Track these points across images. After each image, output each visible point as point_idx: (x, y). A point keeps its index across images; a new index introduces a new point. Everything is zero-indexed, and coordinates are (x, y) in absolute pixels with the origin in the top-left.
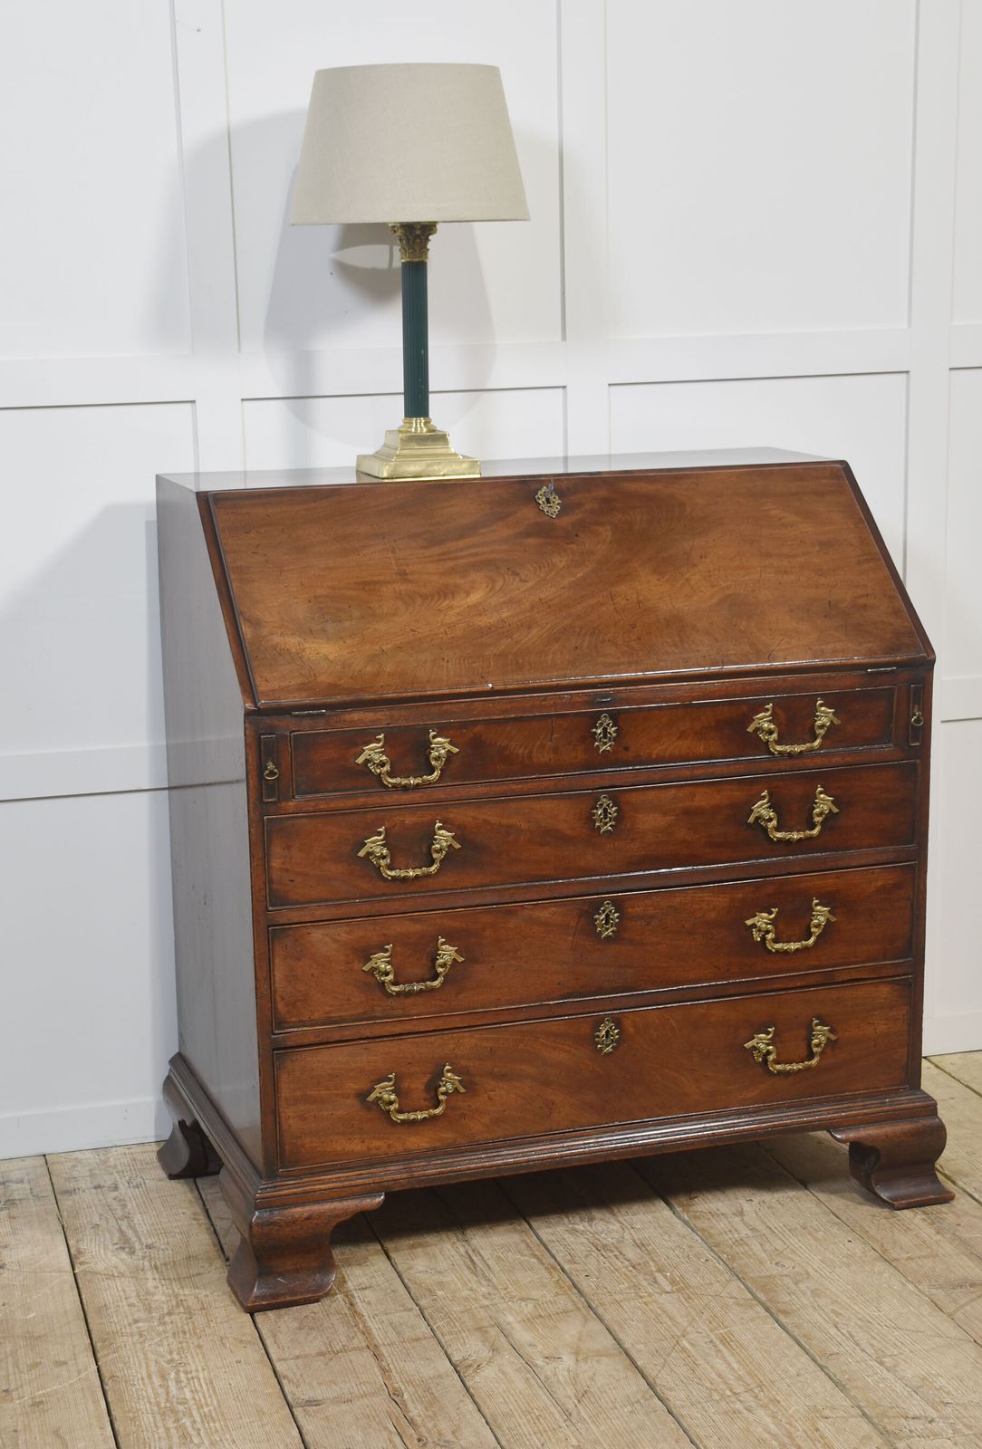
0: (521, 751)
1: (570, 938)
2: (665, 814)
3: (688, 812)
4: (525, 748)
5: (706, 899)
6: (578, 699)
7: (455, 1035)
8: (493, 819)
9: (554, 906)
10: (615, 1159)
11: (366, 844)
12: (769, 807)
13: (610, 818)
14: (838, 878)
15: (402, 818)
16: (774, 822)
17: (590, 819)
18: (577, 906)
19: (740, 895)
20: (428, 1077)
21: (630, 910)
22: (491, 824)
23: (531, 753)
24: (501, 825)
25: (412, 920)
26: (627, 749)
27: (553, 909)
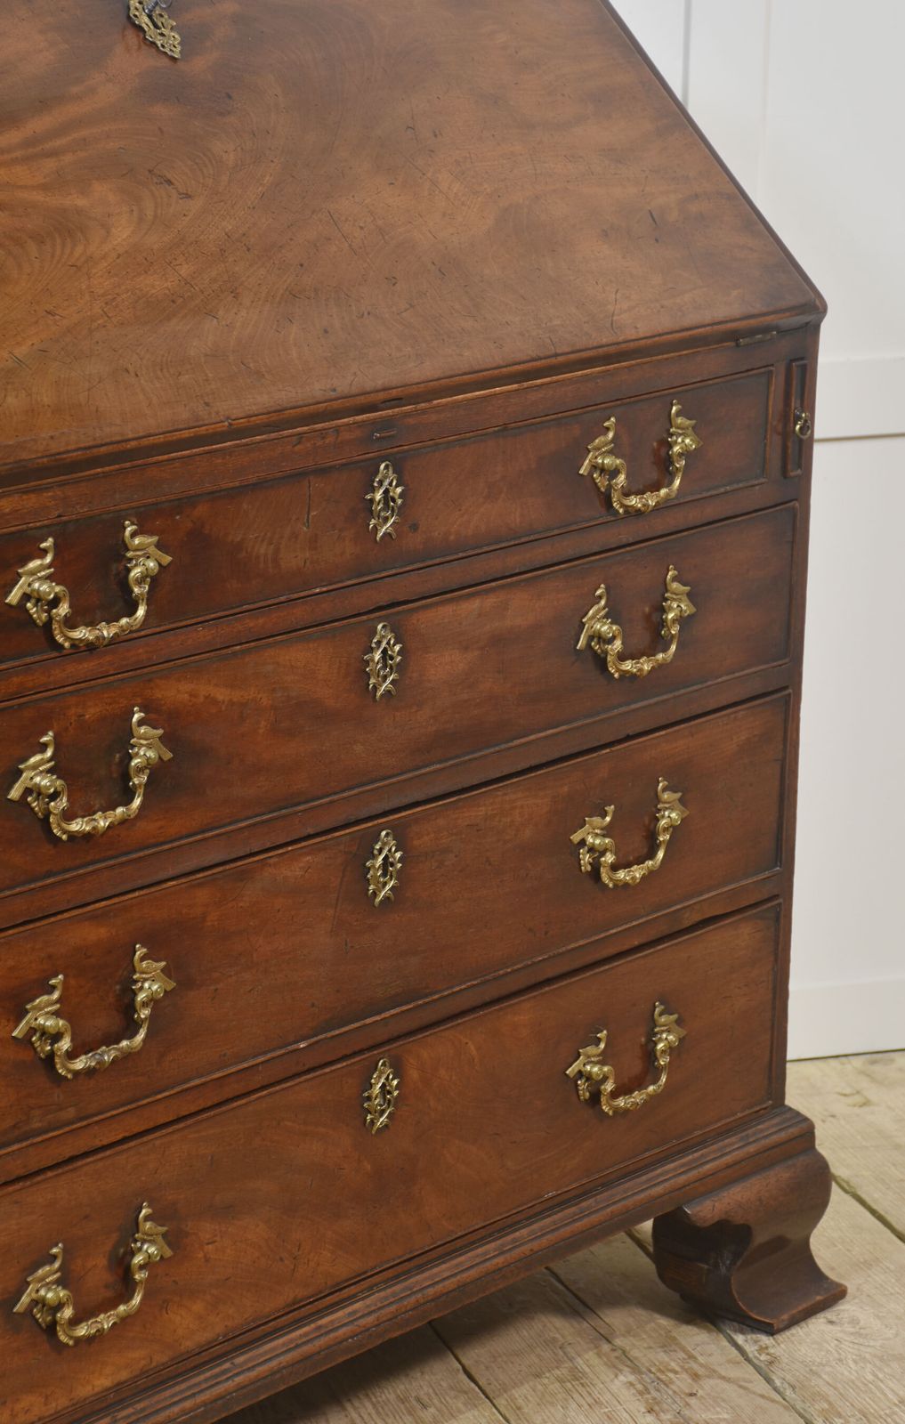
0: (262, 551)
1: (330, 912)
2: (466, 649)
3: (498, 641)
4: (270, 543)
5: (519, 803)
6: (346, 436)
7: (157, 1143)
8: (222, 694)
9: (308, 854)
10: (397, 1334)
11: (20, 772)
12: (606, 616)
13: (391, 668)
14: (692, 736)
15: (80, 711)
16: (618, 644)
17: (361, 673)
18: (342, 847)
19: (566, 789)
20: (115, 1236)
21: (416, 843)
22: (215, 702)
23: (277, 550)
24: (232, 703)
25: (95, 918)
26: (415, 527)
27: (309, 858)
